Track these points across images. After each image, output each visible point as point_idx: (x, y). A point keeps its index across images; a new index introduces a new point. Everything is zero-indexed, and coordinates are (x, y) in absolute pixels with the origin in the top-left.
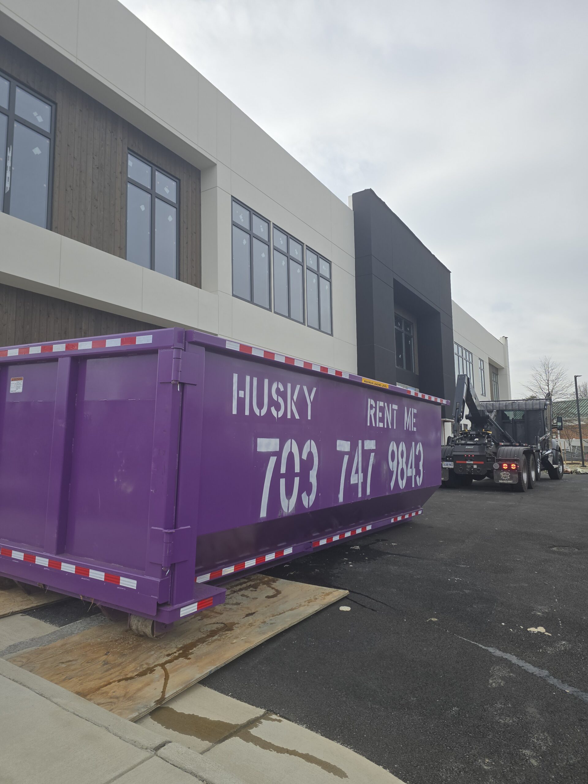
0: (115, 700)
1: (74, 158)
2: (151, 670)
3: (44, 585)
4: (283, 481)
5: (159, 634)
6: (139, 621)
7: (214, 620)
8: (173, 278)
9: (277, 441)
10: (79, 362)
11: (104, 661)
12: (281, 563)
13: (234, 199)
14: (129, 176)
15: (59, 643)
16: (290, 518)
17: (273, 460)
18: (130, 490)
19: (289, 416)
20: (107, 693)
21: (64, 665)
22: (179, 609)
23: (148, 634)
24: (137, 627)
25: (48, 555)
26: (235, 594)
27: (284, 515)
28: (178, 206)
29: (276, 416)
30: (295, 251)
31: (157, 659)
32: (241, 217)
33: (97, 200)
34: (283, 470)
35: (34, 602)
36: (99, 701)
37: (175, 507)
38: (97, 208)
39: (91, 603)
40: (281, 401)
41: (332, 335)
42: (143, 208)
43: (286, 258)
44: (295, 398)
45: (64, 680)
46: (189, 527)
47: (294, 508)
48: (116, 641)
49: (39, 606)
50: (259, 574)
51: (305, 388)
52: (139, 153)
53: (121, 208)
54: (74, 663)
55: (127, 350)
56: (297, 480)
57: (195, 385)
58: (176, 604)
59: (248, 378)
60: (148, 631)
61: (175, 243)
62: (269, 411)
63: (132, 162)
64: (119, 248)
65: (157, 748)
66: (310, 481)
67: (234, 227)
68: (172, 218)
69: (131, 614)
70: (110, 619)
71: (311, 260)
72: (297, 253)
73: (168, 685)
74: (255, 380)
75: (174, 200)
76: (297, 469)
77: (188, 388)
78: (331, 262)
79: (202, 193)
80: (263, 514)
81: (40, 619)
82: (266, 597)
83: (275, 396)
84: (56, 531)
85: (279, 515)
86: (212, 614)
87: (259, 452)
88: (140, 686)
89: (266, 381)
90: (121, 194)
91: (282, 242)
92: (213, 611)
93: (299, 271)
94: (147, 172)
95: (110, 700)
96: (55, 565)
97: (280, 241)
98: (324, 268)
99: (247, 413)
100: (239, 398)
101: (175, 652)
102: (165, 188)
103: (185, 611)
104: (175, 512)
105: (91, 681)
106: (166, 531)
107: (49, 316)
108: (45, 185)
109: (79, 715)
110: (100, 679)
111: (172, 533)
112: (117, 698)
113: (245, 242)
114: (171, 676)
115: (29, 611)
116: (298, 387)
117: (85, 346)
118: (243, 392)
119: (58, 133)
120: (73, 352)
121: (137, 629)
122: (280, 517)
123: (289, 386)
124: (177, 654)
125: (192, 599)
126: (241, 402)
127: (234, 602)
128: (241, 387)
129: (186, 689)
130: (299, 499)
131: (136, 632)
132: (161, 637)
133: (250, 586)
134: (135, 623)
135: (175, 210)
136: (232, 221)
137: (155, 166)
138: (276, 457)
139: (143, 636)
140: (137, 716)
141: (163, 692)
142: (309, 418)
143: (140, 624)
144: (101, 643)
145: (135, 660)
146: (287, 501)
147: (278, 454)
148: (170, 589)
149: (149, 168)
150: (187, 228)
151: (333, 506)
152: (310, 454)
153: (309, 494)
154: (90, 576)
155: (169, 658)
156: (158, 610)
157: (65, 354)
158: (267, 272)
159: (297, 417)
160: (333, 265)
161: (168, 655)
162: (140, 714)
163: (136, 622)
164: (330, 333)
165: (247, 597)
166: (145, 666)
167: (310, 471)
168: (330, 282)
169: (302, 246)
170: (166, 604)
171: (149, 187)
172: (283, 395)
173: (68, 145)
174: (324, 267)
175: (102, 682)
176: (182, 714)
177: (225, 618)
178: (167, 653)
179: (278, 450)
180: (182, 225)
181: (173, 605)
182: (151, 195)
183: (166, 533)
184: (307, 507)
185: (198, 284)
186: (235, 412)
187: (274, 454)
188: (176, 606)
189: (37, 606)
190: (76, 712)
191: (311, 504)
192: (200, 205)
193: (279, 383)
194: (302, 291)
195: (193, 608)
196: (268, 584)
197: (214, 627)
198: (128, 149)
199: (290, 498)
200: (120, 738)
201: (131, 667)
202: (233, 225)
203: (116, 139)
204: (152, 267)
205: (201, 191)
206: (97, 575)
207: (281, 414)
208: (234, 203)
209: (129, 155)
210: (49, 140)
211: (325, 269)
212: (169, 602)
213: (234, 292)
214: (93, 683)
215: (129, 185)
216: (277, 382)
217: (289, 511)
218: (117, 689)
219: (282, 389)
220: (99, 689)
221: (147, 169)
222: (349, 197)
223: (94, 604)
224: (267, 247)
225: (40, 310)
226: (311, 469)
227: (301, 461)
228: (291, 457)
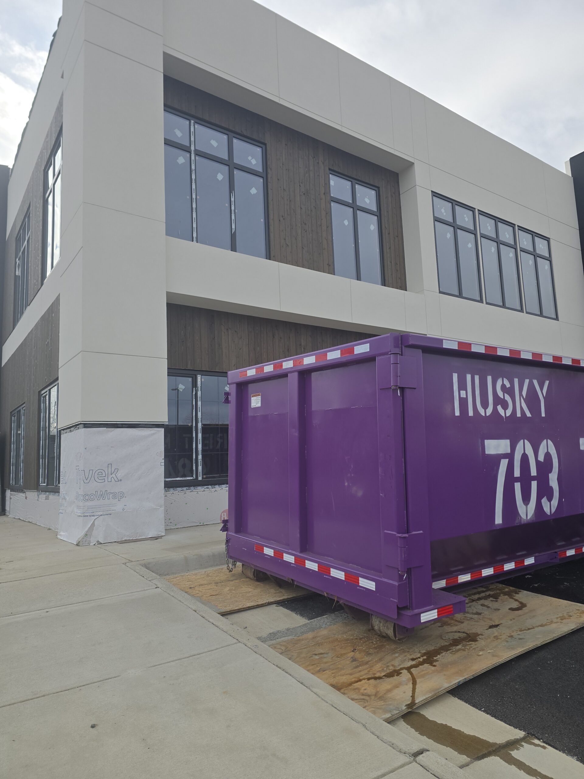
0: (367, 698)
1: (284, 189)
2: (397, 673)
3: (292, 580)
4: (518, 486)
5: (401, 637)
6: (380, 622)
7: (455, 629)
8: (379, 285)
9: (508, 442)
10: (305, 376)
11: (352, 658)
12: (523, 573)
13: (435, 194)
14: (332, 195)
15: (310, 635)
16: (529, 526)
17: (504, 463)
18: (360, 494)
19: (519, 415)
20: (358, 689)
21: (317, 657)
22: (419, 615)
23: (390, 636)
24: (380, 628)
25: (294, 552)
26: (474, 603)
27: (522, 522)
28: (379, 214)
29: (503, 415)
30: (506, 234)
31: (403, 661)
32: (443, 211)
33: (305, 224)
34: (517, 473)
35: (285, 595)
36: (353, 697)
37: (405, 511)
38: (306, 231)
39: (335, 600)
40: (508, 398)
41: (557, 319)
42: (346, 222)
43: (495, 244)
44: (524, 393)
45: (319, 671)
46: (421, 532)
47: (533, 515)
48: (361, 639)
49: (289, 598)
50: (498, 584)
51: (535, 382)
52: (339, 171)
53: (327, 227)
54: (325, 655)
55: (347, 360)
56: (534, 484)
57: (415, 388)
58: (416, 609)
59: (469, 377)
60: (390, 632)
61: (378, 250)
62: (495, 410)
63: (334, 181)
64: (328, 265)
65: (416, 754)
66: (550, 485)
67: (436, 222)
68: (373, 227)
69: (372, 614)
70: (353, 617)
71: (525, 241)
72: (508, 236)
73: (417, 690)
74: (477, 378)
75: (374, 208)
76: (534, 472)
77: (408, 392)
78: (549, 238)
79: (401, 196)
80: (498, 520)
81: (292, 611)
82: (510, 609)
83: (500, 394)
84: (298, 531)
85: (517, 521)
86: (452, 622)
87: (487, 454)
88: (389, 687)
89: (489, 378)
90: (326, 214)
91: (489, 228)
92: (452, 619)
93: (512, 254)
94: (348, 187)
95: (362, 697)
96: (300, 562)
97: (487, 227)
98: (541, 247)
99: (471, 413)
100: (460, 398)
101: (419, 658)
102: (366, 198)
103: (425, 617)
104: (406, 516)
105: (343, 675)
106: (400, 535)
107: (274, 337)
108: (262, 220)
109: (337, 708)
110: (351, 674)
111: (405, 537)
112: (369, 696)
113: (449, 236)
114: (418, 681)
115: (282, 602)
116: (527, 381)
117: (309, 360)
118: (464, 392)
119: (269, 170)
120: (300, 368)
121: (380, 630)
122: (518, 524)
123: (516, 381)
124: (421, 660)
125: (431, 605)
126: (463, 402)
127: (474, 612)
128: (462, 386)
129: (435, 697)
130: (539, 505)
131: (379, 632)
132: (404, 640)
133: (489, 596)
134: (377, 623)
135: (376, 218)
136: (434, 217)
137: (354, 180)
138: (508, 460)
139: (385, 637)
140: (390, 717)
141: (413, 697)
142: (543, 415)
143: (381, 625)
144: (347, 640)
145: (381, 660)
146: (525, 507)
147: (510, 457)
148: (408, 594)
149: (349, 183)
150: (389, 234)
151: (581, 513)
152: (548, 456)
153: (550, 499)
154: (331, 575)
155: (414, 663)
156: (399, 614)
157: (293, 370)
158: (476, 262)
159: (529, 415)
160: (552, 242)
161: (413, 660)
162: (393, 715)
163: (378, 622)
164: (555, 317)
165: (488, 607)
166: (391, 668)
167: (550, 475)
168: (550, 261)
169: (513, 227)
170: (405, 608)
171: (351, 202)
172: (510, 391)
173: (278, 179)
174: (541, 246)
175: (352, 678)
176: (434, 723)
177: (467, 627)
178: (411, 657)
179: (509, 451)
180: (383, 231)
181: (413, 609)
182: (353, 208)
183: (400, 537)
184: (549, 514)
185: (404, 287)
186: (457, 413)
187: (505, 456)
188: (416, 611)
190: (334, 705)
191: (553, 510)
192: (400, 208)
193: (505, 379)
194: (517, 276)
195: (432, 615)
196: (509, 595)
197: (457, 636)
198: (330, 169)
199: (528, 504)
200: (378, 737)
201: (378, 667)
202: (436, 220)
203: (318, 163)
204: (359, 278)
205: (400, 194)
206: (338, 574)
207: (509, 412)
208: (434, 198)
209: (331, 176)
210: (262, 178)
211: (543, 248)
212: (409, 606)
213: (441, 289)
214: (344, 677)
215: (333, 204)
216: (501, 379)
217: (529, 518)
218: (367, 687)
219: (508, 385)
220: (351, 684)
221: (347, 185)
222: (566, 163)
223: (338, 602)
224: (473, 236)
225: (267, 333)
226: (551, 471)
227: (538, 462)
228: (525, 459)
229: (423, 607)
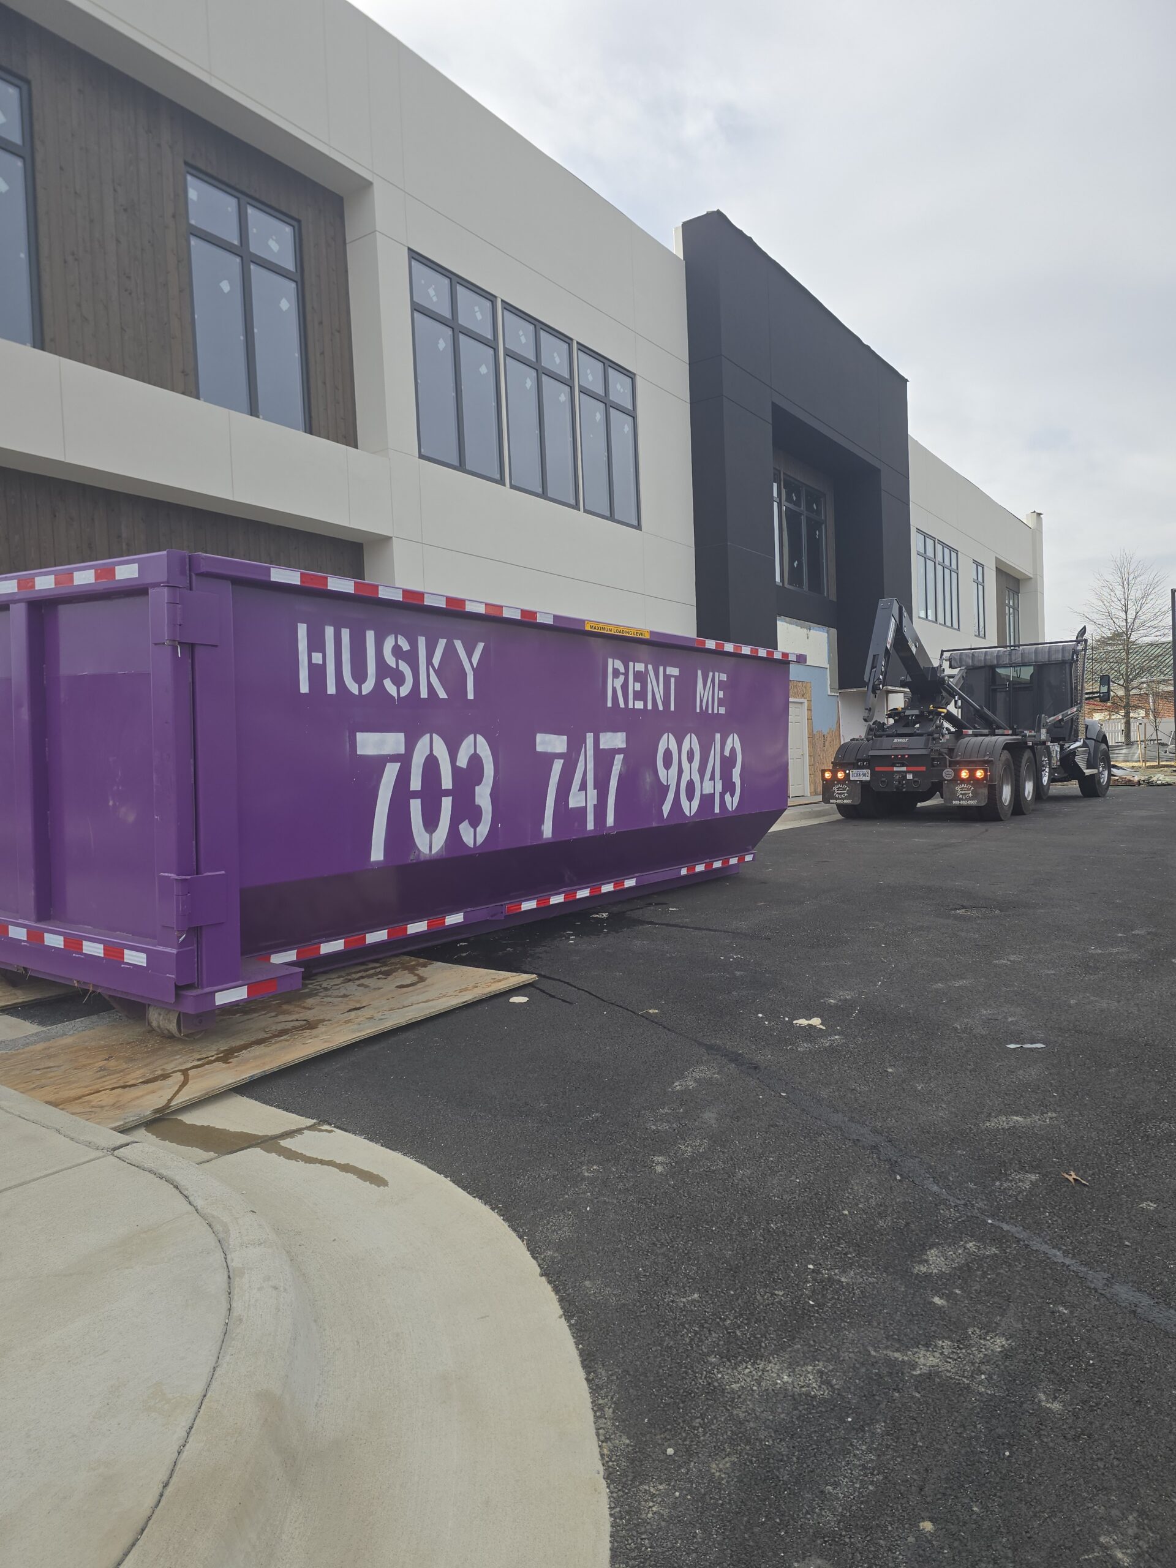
0: (98, 1109)
1: (76, 193)
2: (165, 1077)
3: (25, 969)
4: (415, 805)
5: (190, 1032)
6: (160, 1014)
7: (294, 1017)
8: (299, 430)
9: (401, 737)
11: (100, 1067)
13: (414, 255)
14: (193, 222)
15: (40, 1046)
16: (434, 863)
17: (391, 771)
18: (131, 818)
19: (424, 694)
20: (89, 1102)
21: (38, 1072)
22: (213, 993)
23: (173, 1032)
24: (159, 1023)
25: (26, 922)
26: (350, 983)
27: (422, 858)
28: (300, 277)
29: (395, 694)
30: (555, 357)
31: (181, 1064)
32: (432, 292)
33: (129, 277)
34: (416, 784)
35: (20, 997)
36: (74, 1111)
37: (194, 842)
38: (130, 294)
39: (89, 990)
40: (404, 667)
41: (638, 527)
42: (225, 286)
43: (534, 373)
44: (436, 661)
45: (34, 1088)
46: (223, 872)
47: (442, 847)
48: (129, 1043)
49: (26, 1002)
51: (459, 645)
52: (209, 171)
53: (181, 291)
54: (56, 1069)
55: (105, 589)
56: (447, 803)
57: (216, 646)
58: (207, 987)
59: (329, 631)
60: (173, 1027)
61: (297, 355)
62: (379, 685)
63: (196, 191)
64: (183, 372)
65: (114, 1149)
66: (476, 804)
67: (416, 314)
68: (287, 304)
69: (149, 1005)
70: (127, 1016)
71: (589, 374)
72: (558, 360)
73: (180, 1093)
74: (345, 634)
75: (289, 265)
76: (447, 783)
77: (200, 653)
78: (635, 374)
79: (348, 247)
80: (377, 854)
81: (25, 1019)
82: (397, 987)
83: (391, 661)
84: (33, 885)
85: (412, 857)
87: (359, 755)
88: (141, 1094)
89: (370, 636)
90: (179, 261)
91: (523, 340)
92: (299, 1006)
93: (564, 397)
94: (229, 209)
95: (91, 1110)
96: (36, 936)
97: (521, 338)
98: (619, 388)
99: (331, 689)
100: (311, 666)
101: (212, 1056)
102: (271, 240)
103: (223, 998)
104: (194, 849)
105: (73, 1089)
106: (177, 877)
107: (55, 516)
108: (22, 255)
109: (26, 1118)
110: (86, 1087)
111: (186, 880)
112: (102, 1107)
113: (442, 345)
114: (190, 1082)
115: (11, 1008)
116: (442, 643)
117: (45, 583)
118: (320, 655)
119: (38, 144)
120: (28, 595)
121: (159, 1027)
122: (414, 861)
123: (422, 641)
124: (213, 1058)
125: (238, 980)
126: (317, 673)
127: (342, 994)
128: (316, 644)
129: (207, 1096)
130: (454, 833)
131: (158, 1030)
132: (197, 1037)
133: (381, 973)
134: (155, 1017)
135: (293, 285)
136: (413, 302)
137: (245, 197)
138: (399, 764)
139: (171, 1037)
140: (121, 1125)
141: (170, 1100)
142: (471, 696)
143: (161, 1018)
144: (105, 1046)
145: (146, 1065)
146: (427, 836)
147: (405, 760)
148: (196, 965)
149: (233, 202)
150: (321, 323)
151: (529, 844)
152: (475, 760)
153: (475, 824)
154: (84, 952)
155: (199, 1063)
156: (177, 996)
157: (17, 597)
158: (494, 404)
159: (442, 695)
160: (639, 381)
161: (199, 1060)
162: (126, 1123)
163: (156, 1015)
164: (635, 523)
165: (366, 986)
166: (159, 1072)
167: (477, 788)
168: (634, 418)
169: (569, 344)
170: (190, 986)
171: (236, 242)
172: (411, 657)
173: (61, 168)
174: (619, 386)
175: (87, 1091)
176: (193, 1126)
177: (309, 1015)
178: (199, 1057)
179: (402, 750)
180: (309, 318)
181: (202, 988)
182: (242, 257)
183: (176, 880)
184: (472, 846)
185: (350, 438)
186: (304, 688)
187: (394, 758)
188: (208, 990)
189: (23, 1002)
190: (22, 1115)
191: (480, 840)
192: (346, 271)
193: (400, 637)
194: (572, 439)
195: (239, 994)
196: (412, 970)
197: (289, 1025)
198: (186, 163)
199: (434, 831)
200: (72, 1139)
201: (138, 1073)
202: (415, 310)
203: (159, 145)
204: (254, 411)
205: (347, 242)
206: (93, 949)
207: (405, 691)
208: (414, 263)
209: (189, 178)
210: (21, 160)
211: (622, 390)
212: (196, 984)
213: (422, 450)
214: (74, 1091)
215: (194, 241)
216: (393, 636)
217: (433, 852)
218: (106, 1098)
219: (406, 647)
220: (80, 1098)
221: (230, 204)
222: (676, 229)
223: (93, 992)
224: (491, 351)
225: (37, 506)
226: (479, 782)
227: (455, 770)
228: (431, 764)
229: (222, 984)
